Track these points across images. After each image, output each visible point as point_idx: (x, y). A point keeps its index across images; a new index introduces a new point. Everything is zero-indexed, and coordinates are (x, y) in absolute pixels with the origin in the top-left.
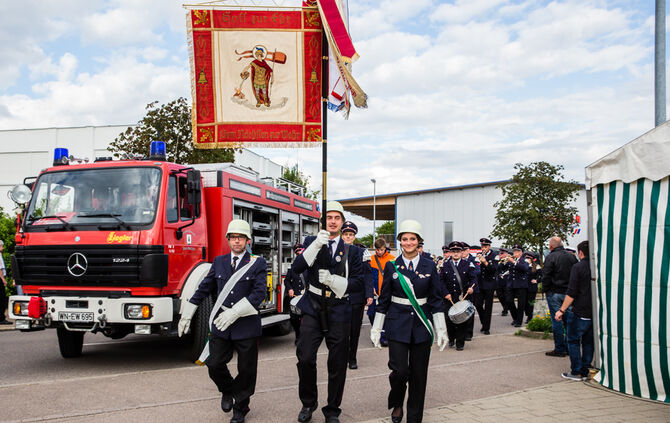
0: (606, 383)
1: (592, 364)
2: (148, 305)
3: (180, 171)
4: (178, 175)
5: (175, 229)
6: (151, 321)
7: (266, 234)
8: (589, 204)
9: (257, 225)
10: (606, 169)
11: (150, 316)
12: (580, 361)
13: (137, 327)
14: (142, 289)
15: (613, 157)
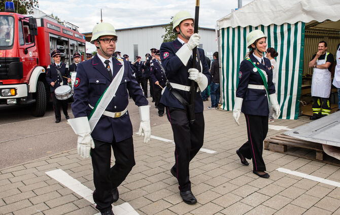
0: (226, 109)
1: (219, 102)
2: (14, 88)
3: (24, 18)
4: (23, 20)
5: (23, 49)
6: (17, 96)
7: (62, 51)
8: (219, 36)
9: (59, 47)
10: (225, 22)
11: (16, 94)
12: (215, 101)
13: (8, 100)
14: (9, 80)
15: (228, 17)
